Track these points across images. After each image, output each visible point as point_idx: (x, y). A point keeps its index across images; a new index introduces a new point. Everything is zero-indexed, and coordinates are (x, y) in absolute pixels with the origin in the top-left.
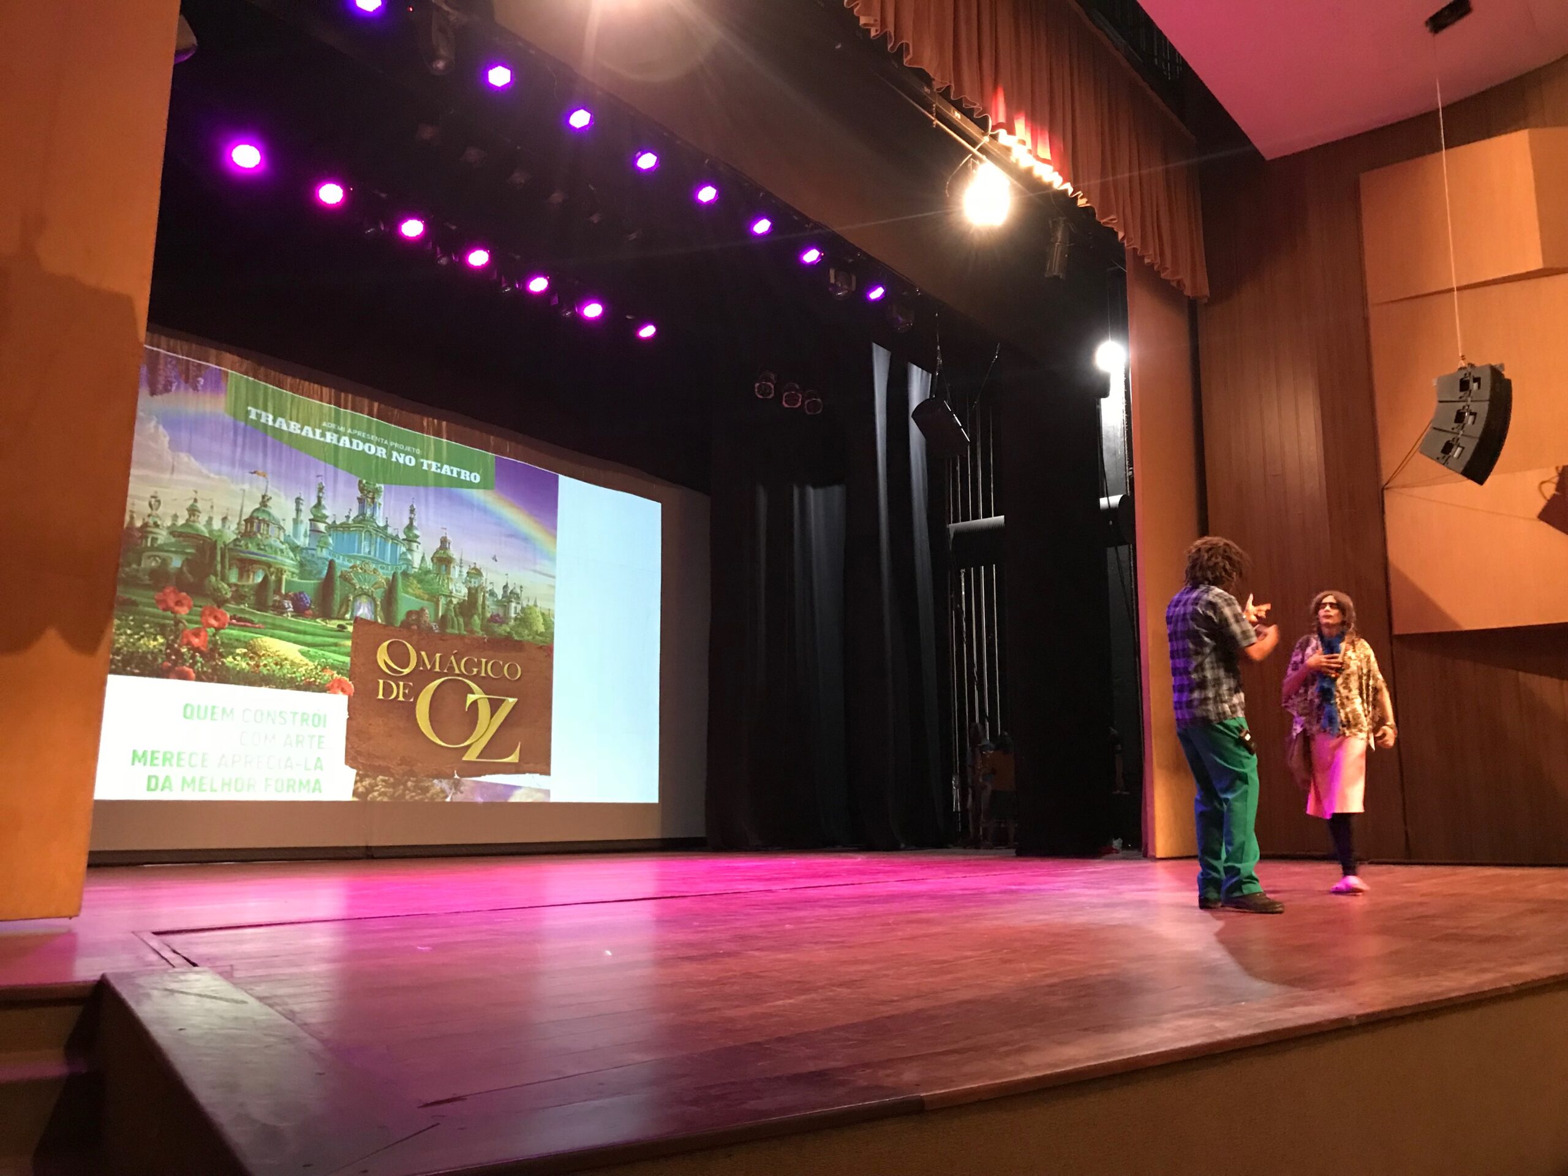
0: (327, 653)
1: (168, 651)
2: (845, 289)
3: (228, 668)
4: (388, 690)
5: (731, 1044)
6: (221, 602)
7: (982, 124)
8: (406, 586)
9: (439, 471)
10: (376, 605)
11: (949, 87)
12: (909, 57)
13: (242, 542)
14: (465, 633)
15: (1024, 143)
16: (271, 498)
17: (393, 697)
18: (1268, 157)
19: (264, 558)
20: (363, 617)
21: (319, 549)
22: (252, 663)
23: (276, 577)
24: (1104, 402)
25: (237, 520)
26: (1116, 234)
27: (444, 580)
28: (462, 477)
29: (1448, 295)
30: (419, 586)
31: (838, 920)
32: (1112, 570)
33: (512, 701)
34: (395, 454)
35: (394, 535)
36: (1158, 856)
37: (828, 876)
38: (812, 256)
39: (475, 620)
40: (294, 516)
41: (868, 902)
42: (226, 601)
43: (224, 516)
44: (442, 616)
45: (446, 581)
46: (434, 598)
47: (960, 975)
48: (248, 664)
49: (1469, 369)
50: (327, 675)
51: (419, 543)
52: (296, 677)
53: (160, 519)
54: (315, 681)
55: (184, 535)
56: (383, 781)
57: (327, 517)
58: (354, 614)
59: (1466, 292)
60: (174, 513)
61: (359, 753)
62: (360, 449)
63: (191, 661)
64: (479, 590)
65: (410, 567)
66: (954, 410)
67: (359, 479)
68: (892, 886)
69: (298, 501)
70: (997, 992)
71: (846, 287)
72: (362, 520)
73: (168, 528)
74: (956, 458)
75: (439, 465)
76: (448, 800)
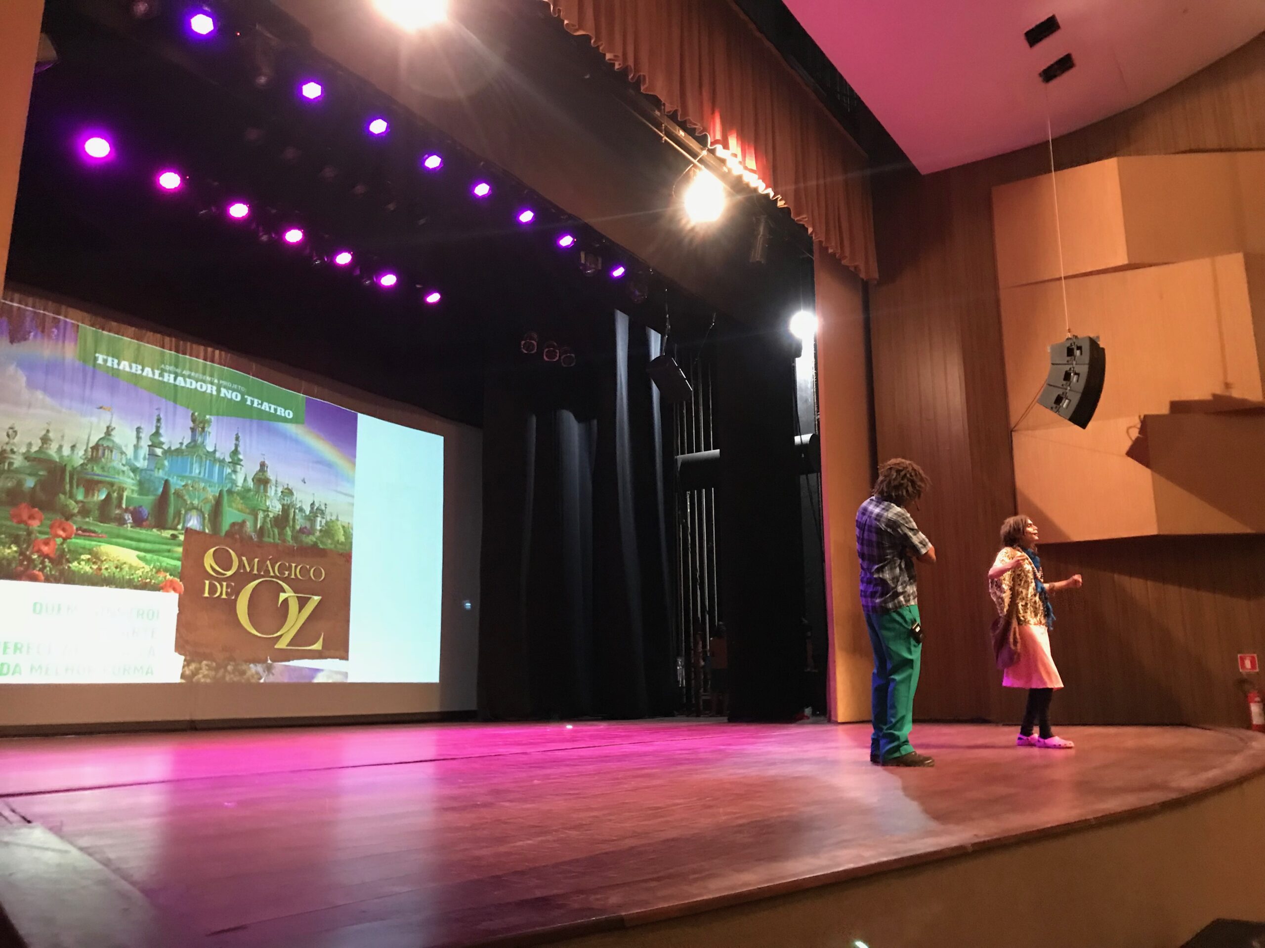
0: (161, 558)
1: (21, 558)
2: (593, 268)
3: (74, 572)
4: (213, 589)
5: (475, 877)
6: (69, 516)
7: (702, 141)
8: (230, 502)
9: (259, 406)
10: (204, 518)
11: (676, 111)
12: (646, 86)
13: (89, 466)
14: (279, 542)
15: (735, 155)
16: (114, 428)
17: (218, 594)
18: (923, 172)
19: (108, 479)
20: (194, 528)
21: (156, 470)
22: (95, 567)
23: (118, 494)
24: (798, 361)
25: (84, 448)
26: (807, 229)
27: (262, 497)
28: (278, 413)
29: (1058, 282)
30: (241, 501)
31: (579, 776)
32: (804, 493)
33: (317, 598)
34: (223, 390)
35: (222, 458)
36: (839, 721)
37: (573, 741)
38: (566, 241)
39: (287, 532)
40: (135, 442)
41: (602, 761)
42: (73, 515)
43: (72, 444)
44: (260, 527)
45: (264, 498)
46: (254, 513)
47: (668, 819)
48: (91, 568)
49: (1074, 340)
50: (161, 576)
51: (243, 466)
52: (134, 579)
53: (16, 446)
54: (150, 582)
55: (37, 460)
56: (207, 665)
57: (163, 443)
58: (186, 525)
59: (1072, 281)
60: (29, 441)
61: (187, 642)
62: (193, 387)
63: (41, 566)
64: (291, 507)
65: (234, 486)
66: (680, 366)
67: (192, 412)
68: (627, 748)
69: (138, 430)
70: (696, 831)
71: (593, 266)
72: (194, 446)
73: (24, 454)
74: (683, 403)
75: (260, 402)
76: (262, 681)
